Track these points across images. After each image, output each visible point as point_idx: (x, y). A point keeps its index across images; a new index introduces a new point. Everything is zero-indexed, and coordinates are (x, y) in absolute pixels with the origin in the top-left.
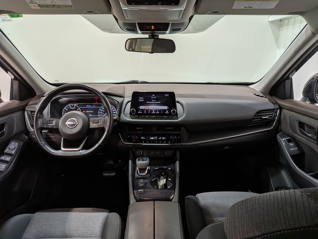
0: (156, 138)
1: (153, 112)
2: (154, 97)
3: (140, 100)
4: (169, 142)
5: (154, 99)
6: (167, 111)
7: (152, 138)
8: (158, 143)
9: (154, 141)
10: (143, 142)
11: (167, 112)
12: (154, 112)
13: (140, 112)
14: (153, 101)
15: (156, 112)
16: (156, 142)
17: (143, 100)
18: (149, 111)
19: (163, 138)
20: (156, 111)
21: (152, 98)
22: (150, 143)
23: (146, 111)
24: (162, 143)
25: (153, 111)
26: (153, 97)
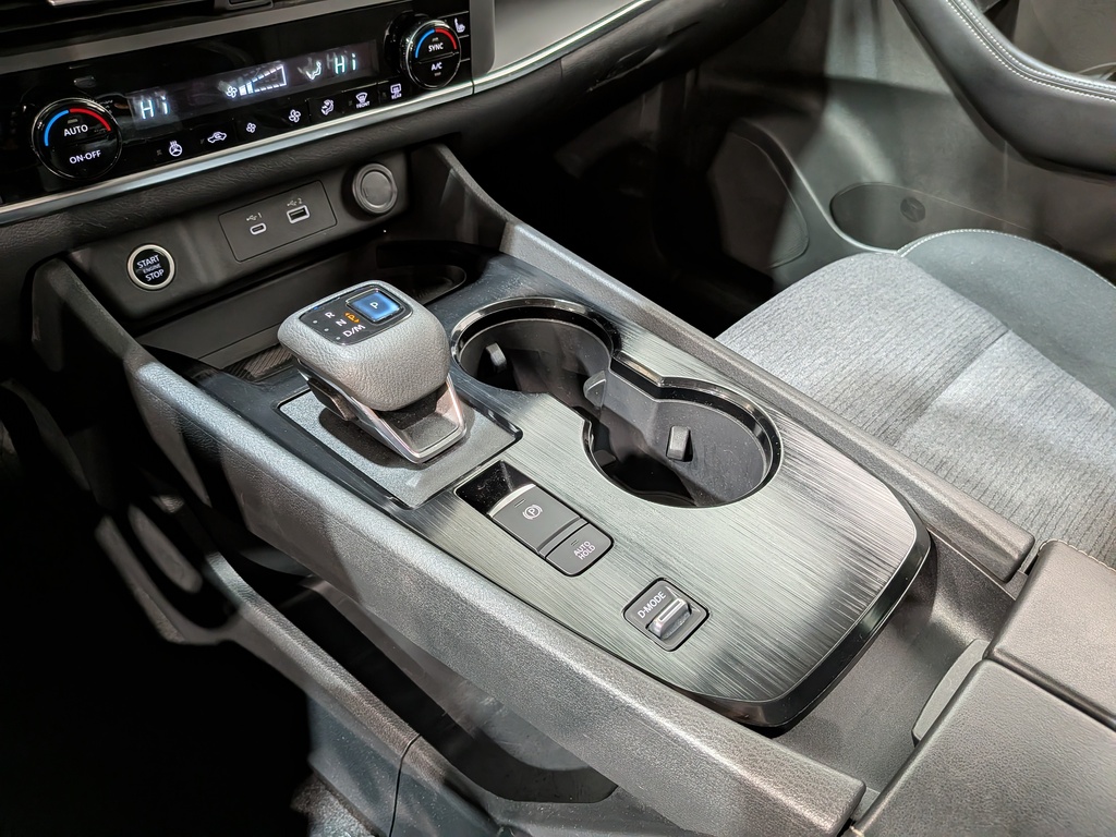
0: (277, 77)
4: (396, 90)
7: (243, 91)
8: (311, 118)
9: (270, 114)
10: (175, 147)
16: (295, 116)
19: (340, 64)
22: (237, 137)
24: (345, 106)
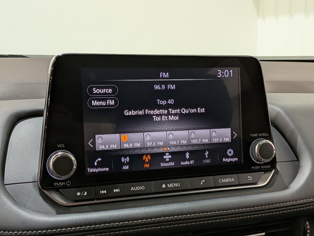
1: (164, 161)
2: (166, 83)
3: (94, 103)
5: (166, 94)
6: (230, 152)
11: (230, 157)
12: (168, 163)
13: (100, 165)
14: (164, 103)
15: (177, 162)
17: (112, 103)
18: (147, 159)
20: (177, 155)
21: (157, 87)
23: (131, 156)
25: (167, 157)
26: (161, 83)
